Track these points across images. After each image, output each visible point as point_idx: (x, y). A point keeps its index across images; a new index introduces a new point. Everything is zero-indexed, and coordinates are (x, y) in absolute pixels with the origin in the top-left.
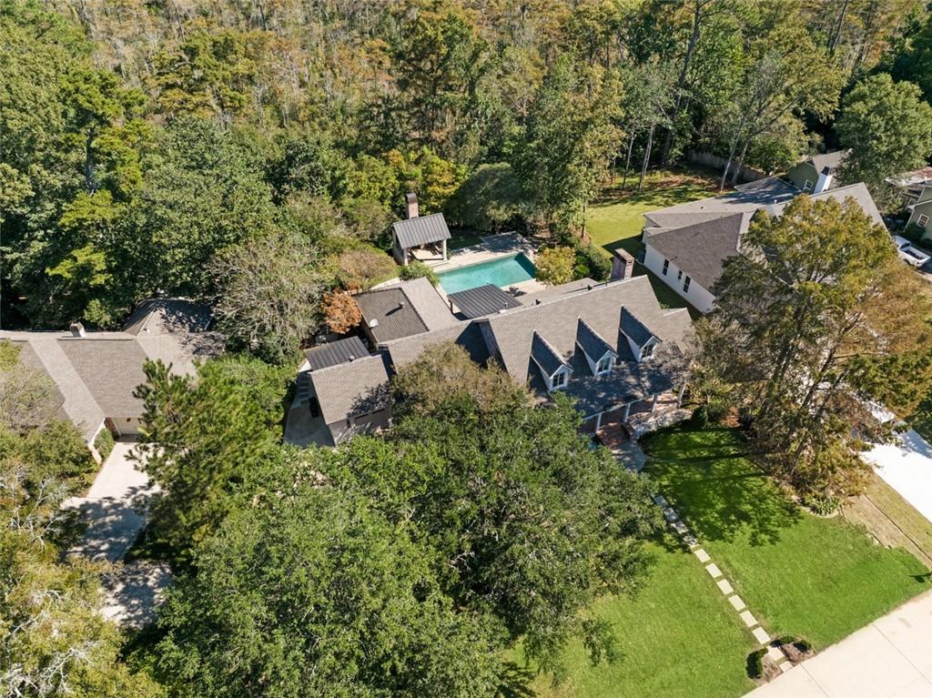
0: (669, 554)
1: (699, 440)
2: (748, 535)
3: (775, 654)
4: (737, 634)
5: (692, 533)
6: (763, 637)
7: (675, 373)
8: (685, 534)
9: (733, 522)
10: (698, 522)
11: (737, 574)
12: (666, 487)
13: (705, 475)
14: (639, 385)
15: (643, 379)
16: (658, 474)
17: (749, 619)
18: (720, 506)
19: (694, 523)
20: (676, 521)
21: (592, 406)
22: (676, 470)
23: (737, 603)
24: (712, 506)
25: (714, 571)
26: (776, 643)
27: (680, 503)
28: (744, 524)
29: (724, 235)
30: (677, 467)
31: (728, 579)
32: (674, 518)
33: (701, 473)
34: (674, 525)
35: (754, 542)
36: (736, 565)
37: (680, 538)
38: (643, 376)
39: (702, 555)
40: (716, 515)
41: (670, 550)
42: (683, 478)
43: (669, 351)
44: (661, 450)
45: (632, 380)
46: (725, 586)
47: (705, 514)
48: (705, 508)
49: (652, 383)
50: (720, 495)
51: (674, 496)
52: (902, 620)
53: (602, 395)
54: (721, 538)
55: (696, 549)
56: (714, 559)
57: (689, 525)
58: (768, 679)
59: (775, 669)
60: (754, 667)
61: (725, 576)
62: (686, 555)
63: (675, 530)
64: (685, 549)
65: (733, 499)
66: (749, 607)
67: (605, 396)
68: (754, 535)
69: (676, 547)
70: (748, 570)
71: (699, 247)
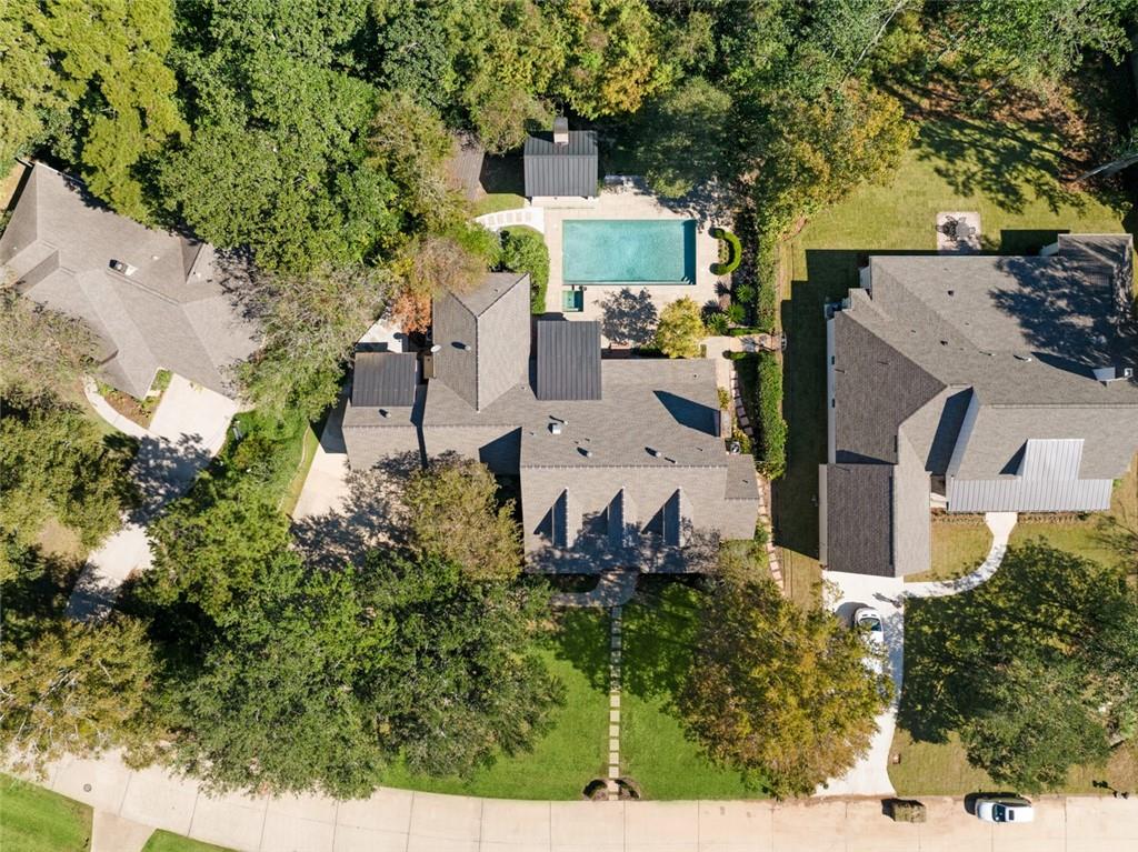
0: (590, 689)
1: (694, 599)
2: (665, 702)
3: (613, 787)
4: (597, 763)
5: (621, 681)
6: (614, 773)
7: (696, 560)
8: (615, 678)
9: (661, 687)
10: (633, 673)
11: (629, 726)
12: (631, 631)
13: (672, 634)
14: (651, 560)
15: (659, 555)
16: (633, 615)
17: (614, 758)
18: (661, 668)
19: (629, 673)
20: (615, 665)
21: (592, 564)
22: (652, 619)
23: (614, 745)
24: (654, 665)
25: (615, 716)
26: (619, 782)
27: (631, 651)
28: (669, 692)
29: (906, 394)
30: (654, 616)
31: (621, 727)
32: (616, 661)
33: (670, 631)
34: (612, 667)
35: (664, 710)
36: (635, 719)
37: (608, 680)
38: (661, 552)
39: (615, 700)
40: (652, 675)
41: (594, 686)
42: (650, 629)
43: (707, 537)
44: (653, 594)
45: (647, 553)
46: (614, 731)
47: (644, 670)
48: (648, 665)
49: (666, 563)
50: (670, 660)
51: (631, 642)
52: (722, 809)
53: (609, 557)
54: (641, 695)
55: (614, 694)
56: (622, 708)
57: (623, 673)
58: (594, 799)
59: (605, 797)
60: (593, 789)
61: (620, 724)
62: (603, 696)
63: (609, 672)
64: (606, 691)
65: (678, 667)
66: (621, 751)
67: (610, 560)
68: (669, 704)
69: (600, 686)
70: (640, 728)
71: (872, 382)
